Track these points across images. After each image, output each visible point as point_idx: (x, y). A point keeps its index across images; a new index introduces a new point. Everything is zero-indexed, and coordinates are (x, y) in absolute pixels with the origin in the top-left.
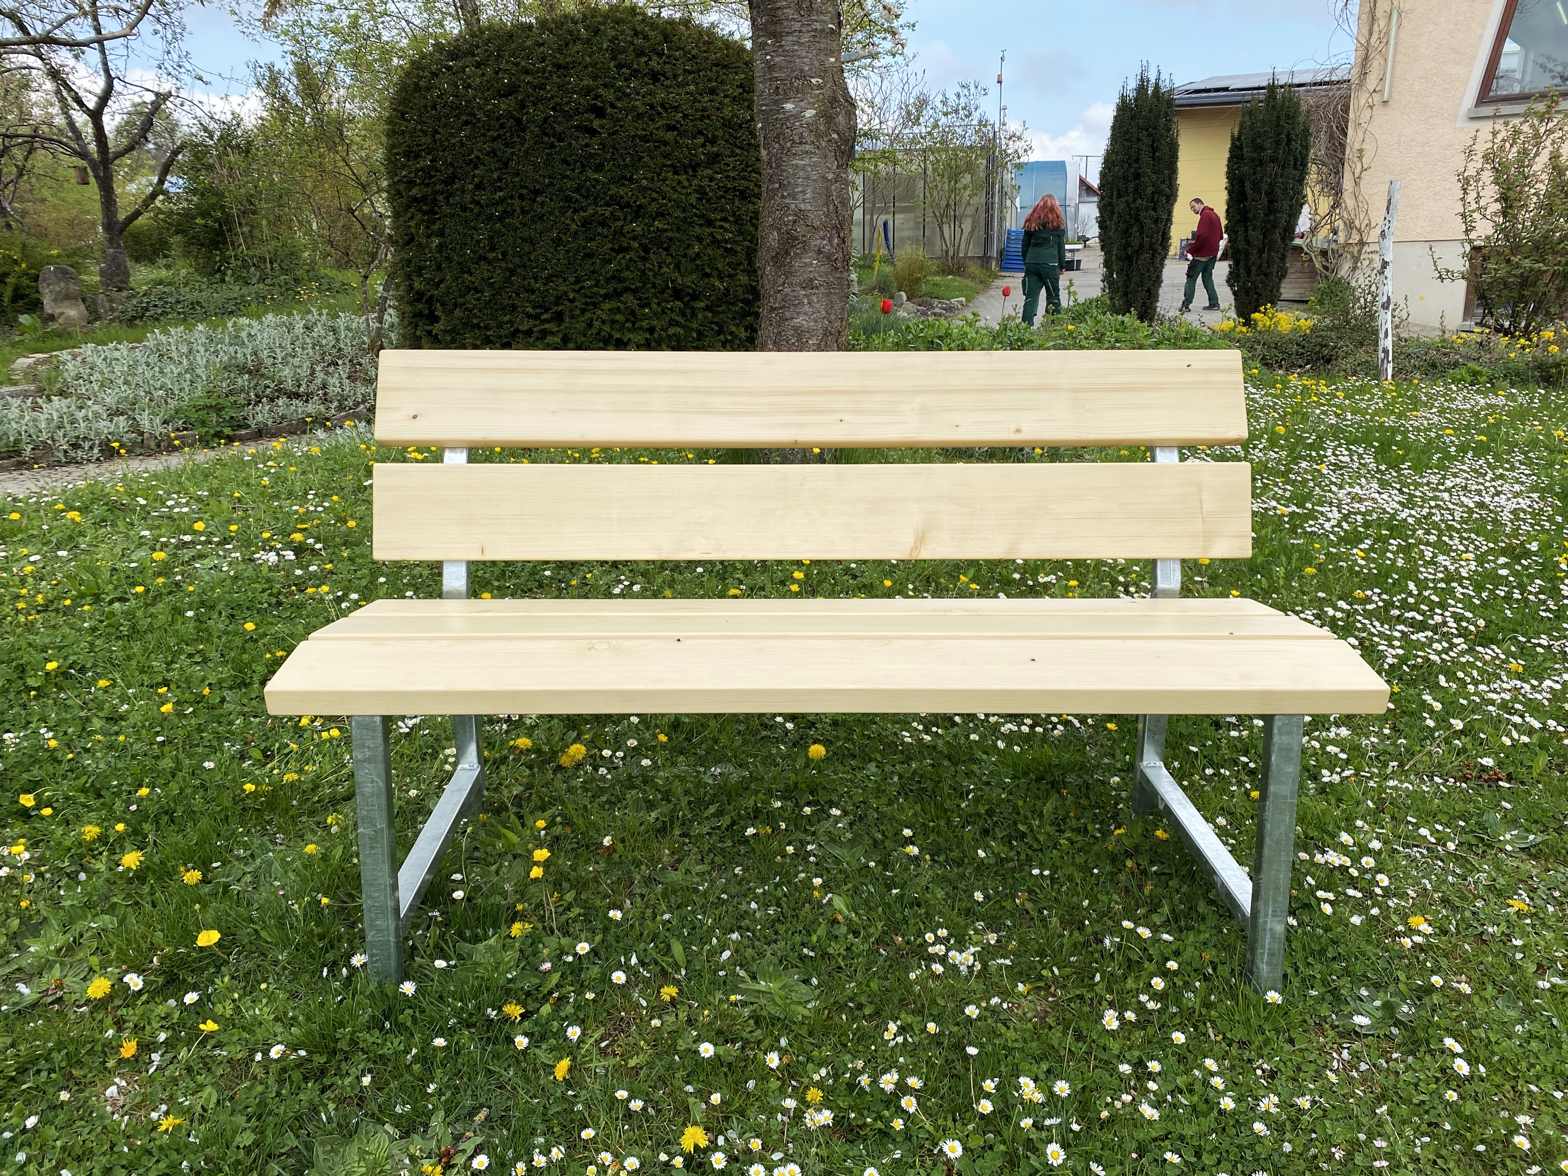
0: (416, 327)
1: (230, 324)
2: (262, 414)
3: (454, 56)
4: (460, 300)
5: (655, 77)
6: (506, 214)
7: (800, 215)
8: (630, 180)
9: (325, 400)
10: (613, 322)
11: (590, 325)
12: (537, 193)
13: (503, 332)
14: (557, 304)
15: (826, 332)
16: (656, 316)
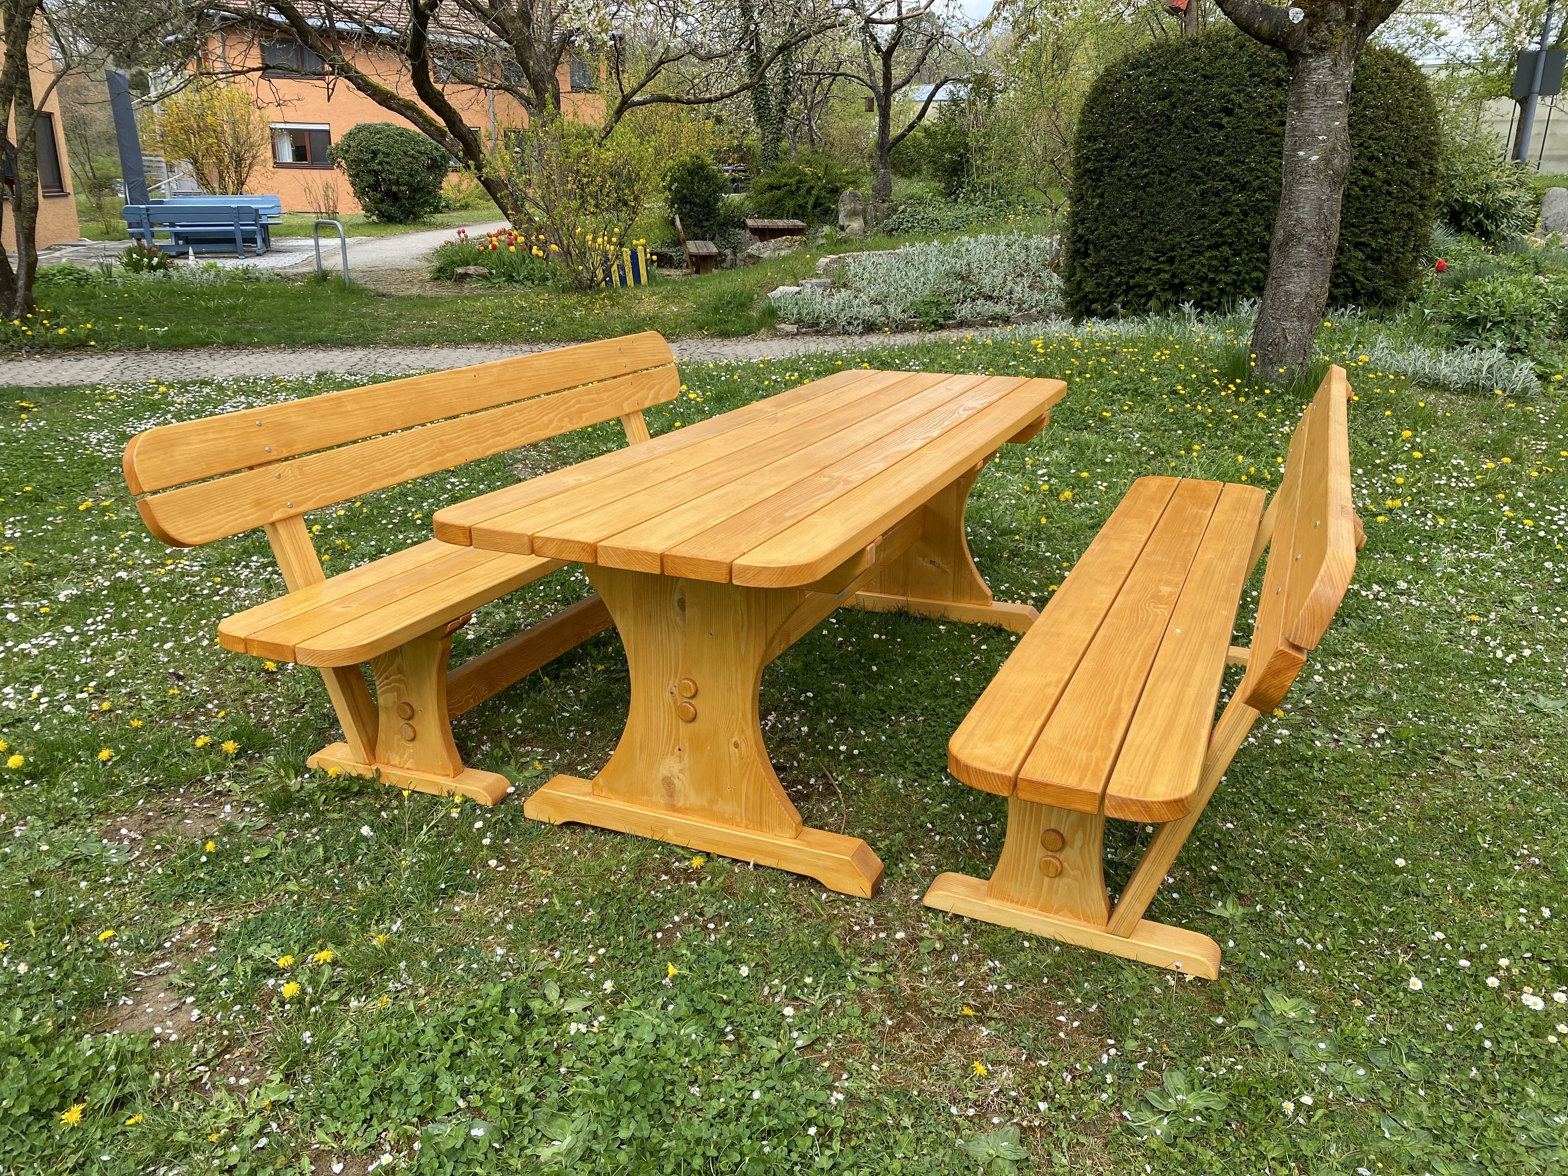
0: (1075, 260)
1: (955, 241)
2: (965, 311)
3: (1134, 67)
4: (1106, 244)
5: (1279, 83)
6: (1148, 184)
7: (1299, 221)
8: (1243, 162)
9: (1010, 303)
10: (1210, 266)
11: (1193, 267)
12: (1172, 170)
13: (1130, 268)
14: (1172, 251)
15: (1308, 295)
16: (1245, 263)
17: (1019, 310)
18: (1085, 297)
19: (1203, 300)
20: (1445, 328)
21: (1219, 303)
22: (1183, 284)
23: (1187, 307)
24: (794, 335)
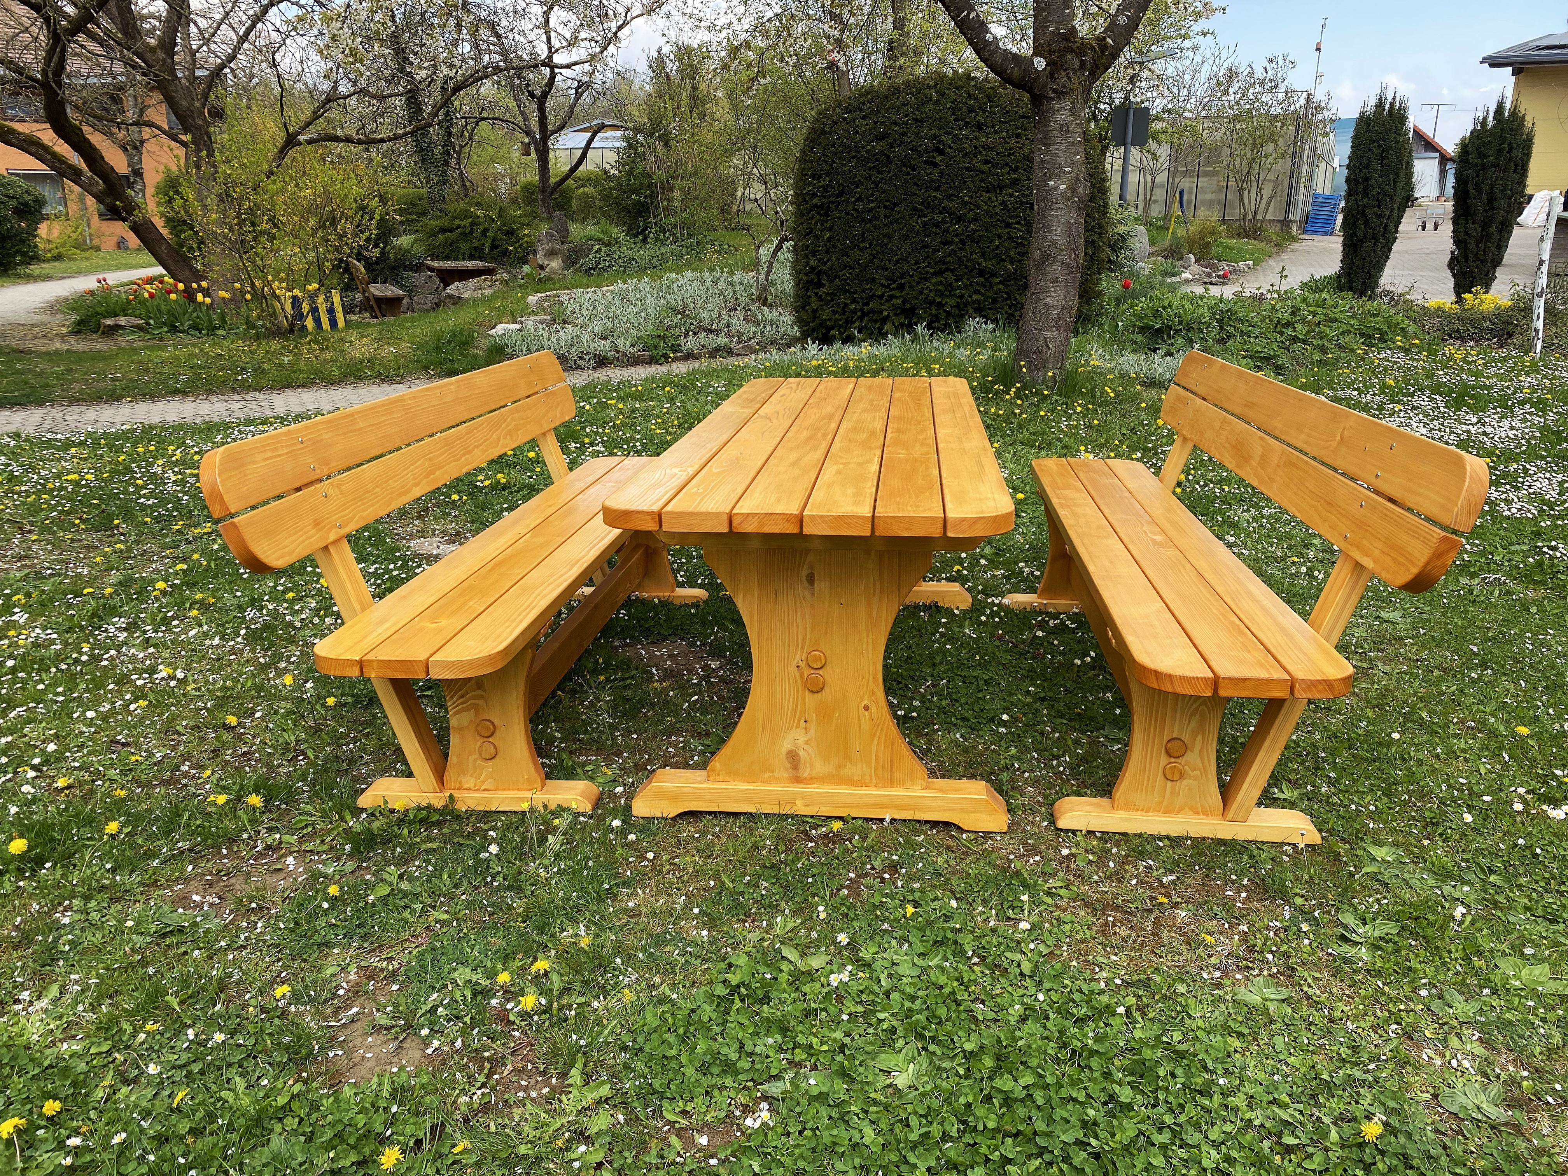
0: (806, 290)
1: (665, 278)
2: (689, 343)
3: (847, 110)
4: (839, 274)
5: (979, 126)
6: (874, 218)
7: (1053, 242)
8: (957, 197)
9: (729, 335)
10: (937, 291)
11: (921, 293)
12: (896, 204)
13: (864, 295)
14: (902, 278)
15: (1063, 308)
16: (966, 287)
17: (739, 341)
18: (822, 324)
19: (933, 322)
20: (1139, 337)
21: (948, 324)
22: (913, 309)
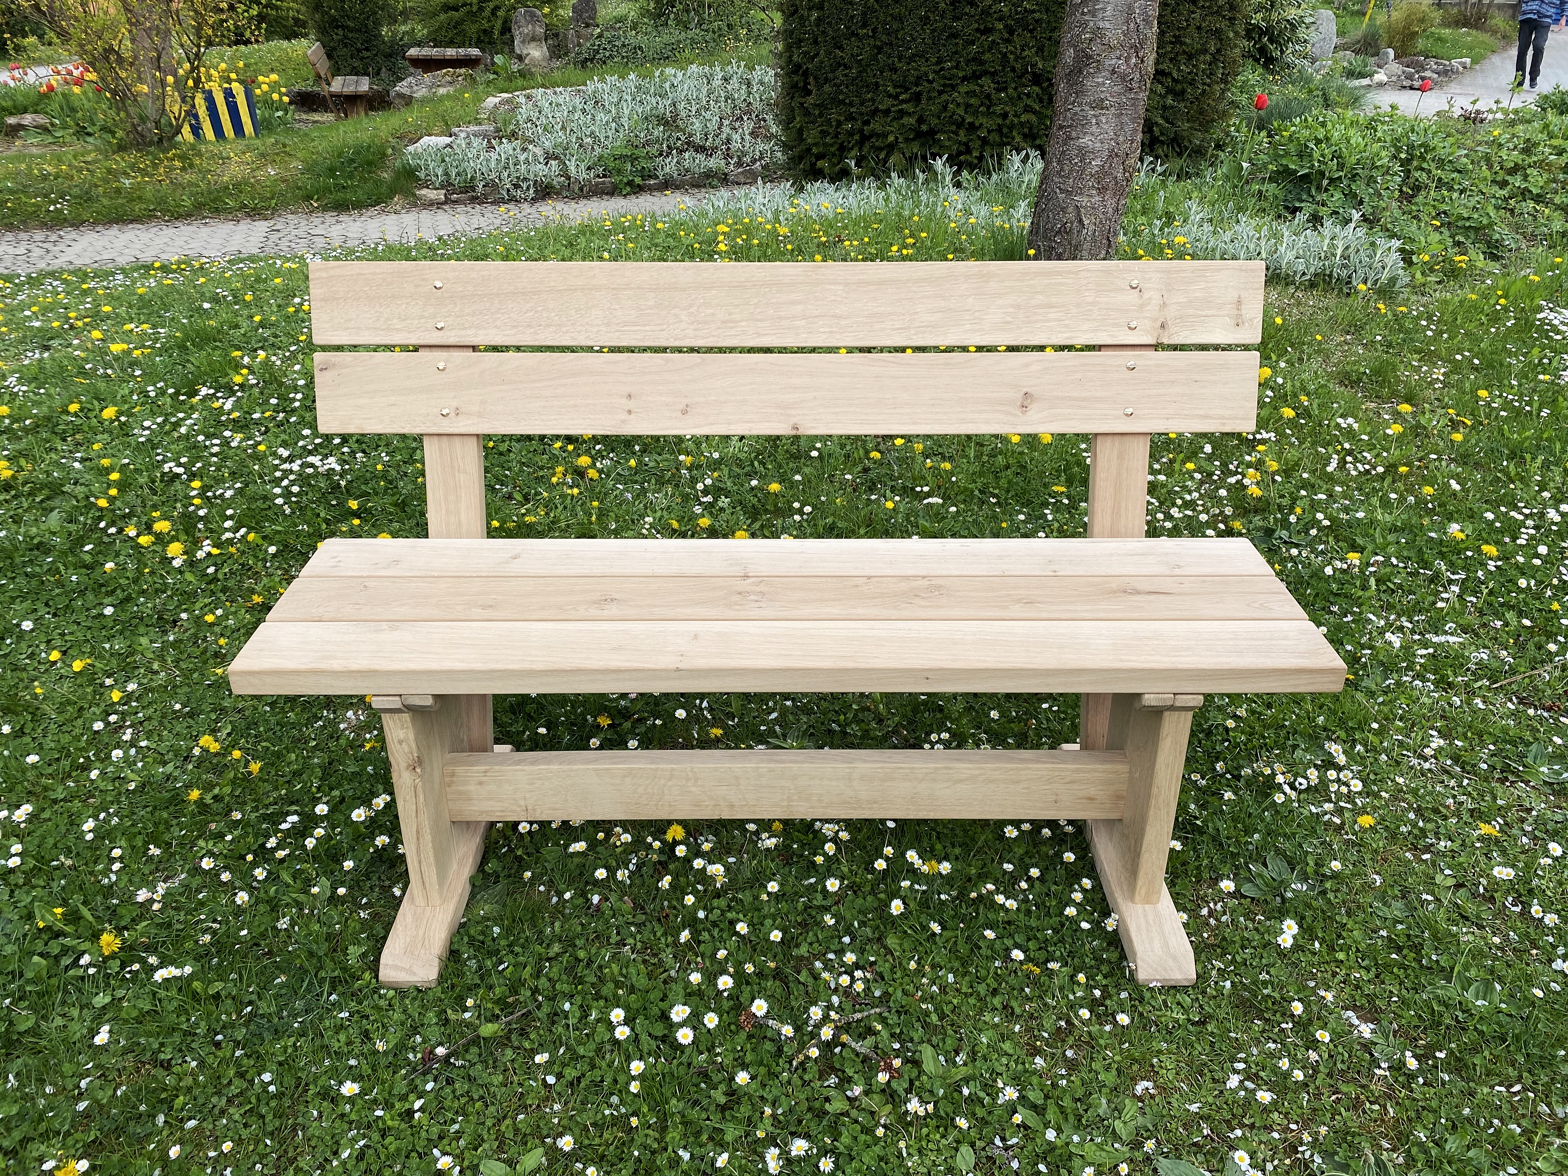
0: (792, 98)
1: (657, 74)
2: (669, 167)
4: (830, 76)
7: (1098, 32)
9: (727, 156)
10: (968, 106)
11: (945, 108)
13: (864, 109)
14: (917, 85)
15: (1112, 155)
16: (1012, 101)
17: (739, 164)
18: (809, 150)
19: (960, 153)
20: (1271, 189)
21: (981, 158)
22: (932, 132)
23: (939, 164)
24: (439, 205)
